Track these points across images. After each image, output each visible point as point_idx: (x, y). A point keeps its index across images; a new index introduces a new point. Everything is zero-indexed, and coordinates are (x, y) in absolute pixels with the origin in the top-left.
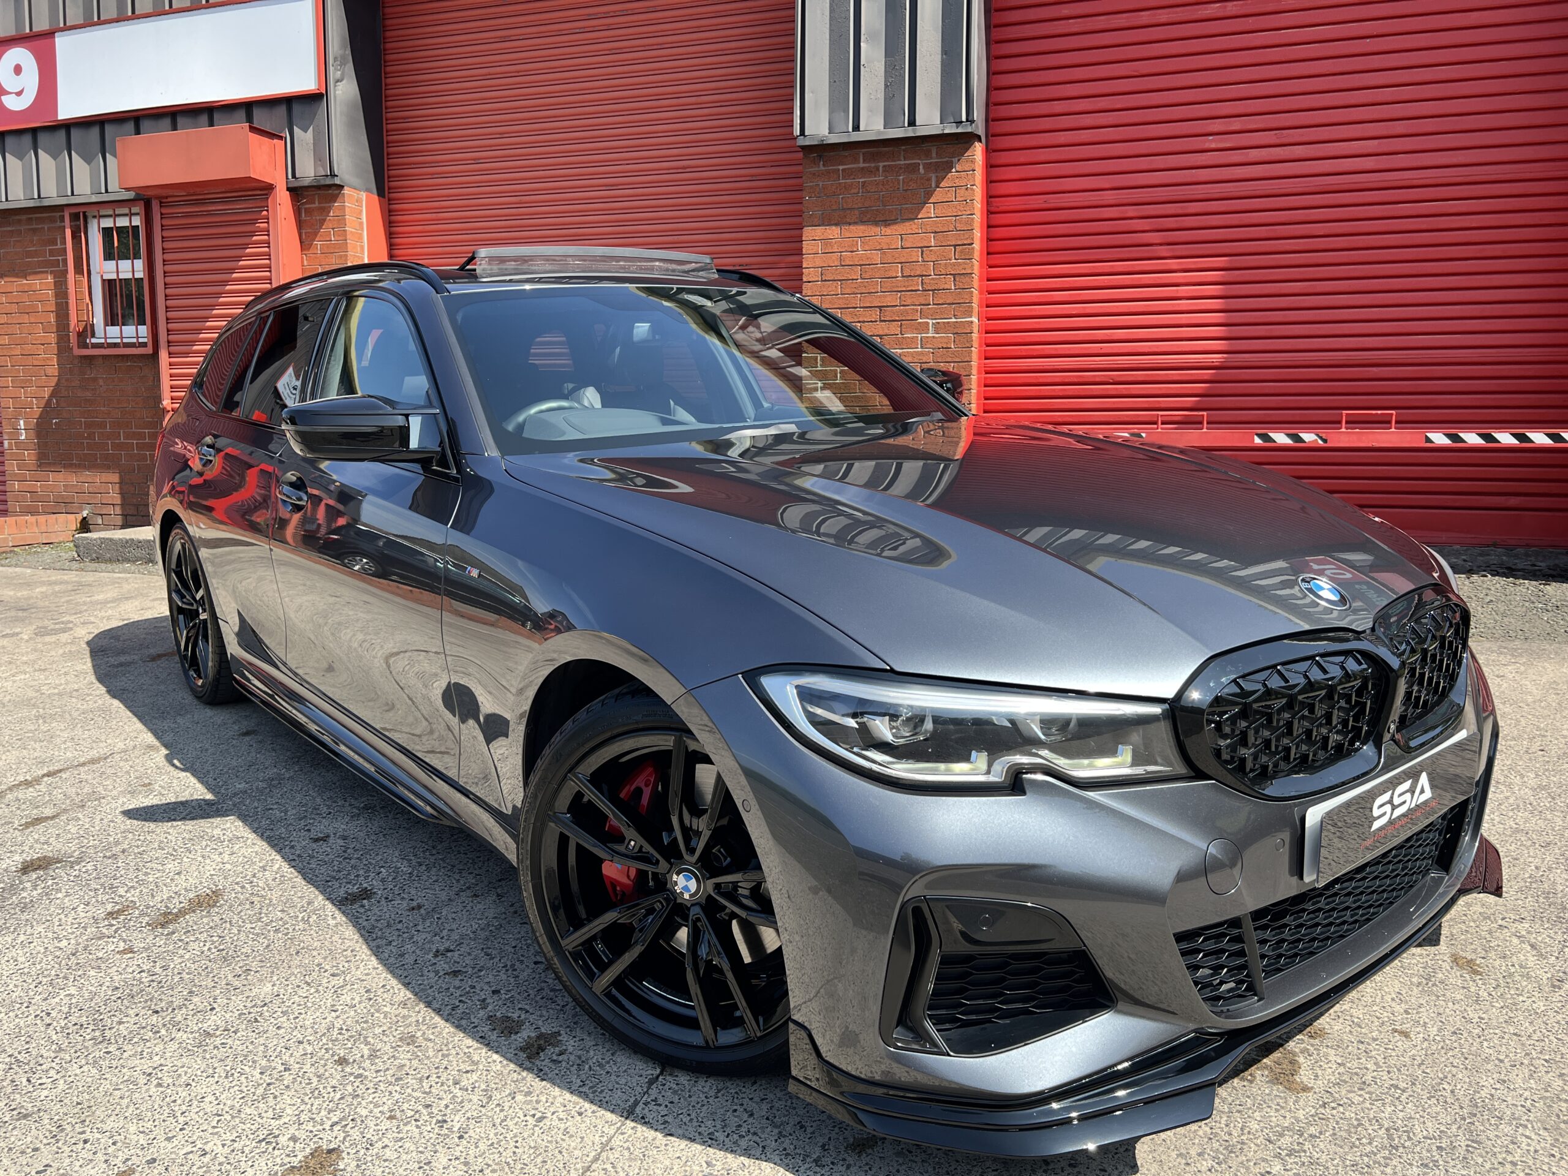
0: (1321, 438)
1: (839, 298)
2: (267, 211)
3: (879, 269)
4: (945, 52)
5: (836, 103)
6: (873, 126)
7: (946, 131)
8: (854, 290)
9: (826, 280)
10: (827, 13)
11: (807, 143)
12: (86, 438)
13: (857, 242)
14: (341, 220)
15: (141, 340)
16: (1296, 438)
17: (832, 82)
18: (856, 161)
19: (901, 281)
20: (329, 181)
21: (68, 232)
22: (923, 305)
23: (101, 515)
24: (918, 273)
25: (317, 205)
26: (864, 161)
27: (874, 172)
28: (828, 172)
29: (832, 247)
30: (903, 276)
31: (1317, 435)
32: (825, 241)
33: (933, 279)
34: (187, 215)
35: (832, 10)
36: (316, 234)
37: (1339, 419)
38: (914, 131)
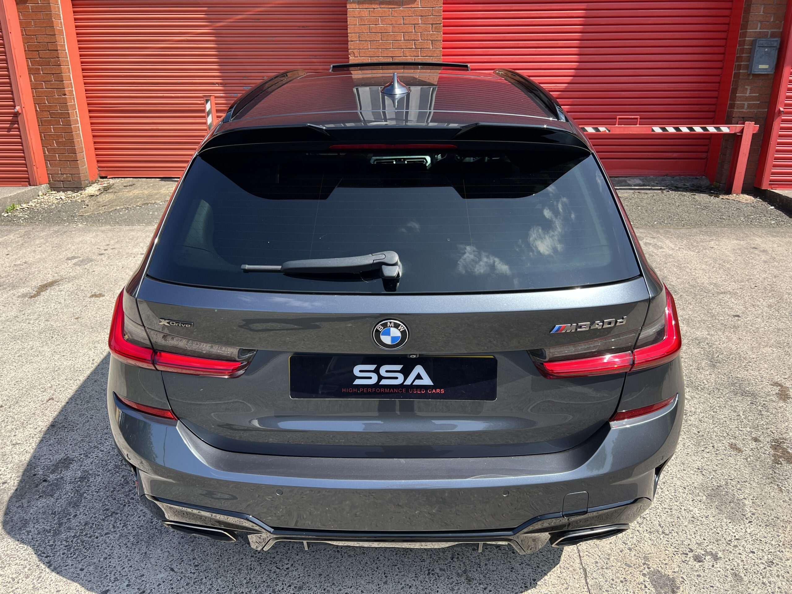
0: (608, 129)
1: (370, 51)
3: (391, 35)
8: (378, 47)
9: (361, 41)
13: (379, 19)
16: (597, 130)
19: (403, 43)
22: (416, 56)
24: (412, 38)
29: (364, 21)
30: (404, 40)
31: (606, 128)
32: (361, 18)
33: (420, 42)
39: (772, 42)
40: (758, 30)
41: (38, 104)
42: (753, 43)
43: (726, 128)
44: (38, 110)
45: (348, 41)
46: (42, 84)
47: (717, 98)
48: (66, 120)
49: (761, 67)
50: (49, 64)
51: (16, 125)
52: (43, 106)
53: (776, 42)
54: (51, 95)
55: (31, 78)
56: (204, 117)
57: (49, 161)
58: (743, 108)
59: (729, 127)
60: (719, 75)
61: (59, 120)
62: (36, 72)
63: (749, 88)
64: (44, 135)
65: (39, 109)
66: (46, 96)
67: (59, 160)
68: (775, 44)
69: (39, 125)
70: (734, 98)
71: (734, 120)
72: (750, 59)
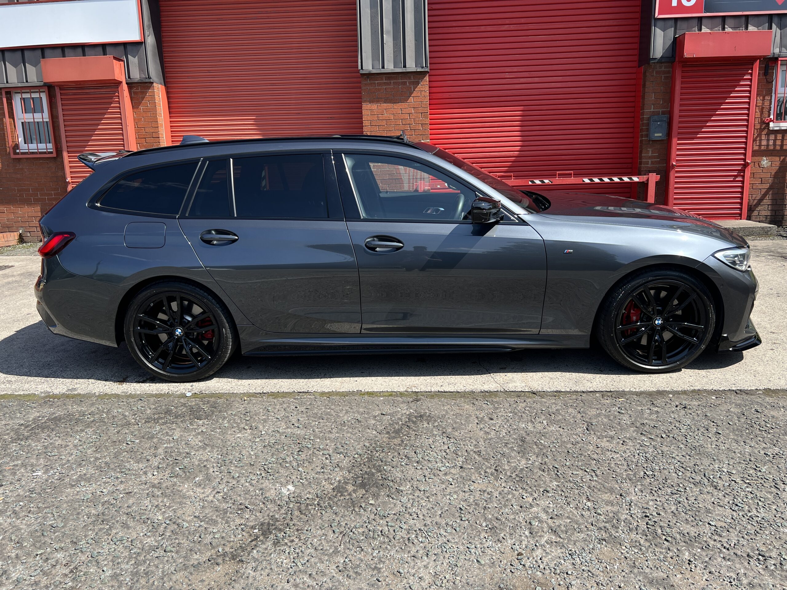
2: (118, 93)
4: (416, 40)
5: (374, 58)
6: (390, 67)
7: (418, 70)
10: (370, 22)
11: (364, 72)
12: (18, 197)
14: (153, 97)
15: (48, 150)
16: (542, 181)
17: (373, 49)
18: (382, 80)
20: (147, 80)
21: (5, 100)
23: (30, 232)
24: (408, 123)
25: (140, 90)
26: (385, 80)
27: (389, 84)
28: (371, 83)
29: (374, 113)
31: (549, 180)
32: (371, 110)
34: (75, 94)
35: (371, 21)
36: (140, 103)
37: (555, 174)
38: (406, 70)
39: (662, 118)
40: (652, 110)
42: (649, 119)
43: (636, 178)
45: (363, 126)
47: (632, 158)
49: (656, 135)
53: (665, 118)
58: (648, 164)
59: (638, 178)
60: (632, 143)
63: (650, 150)
68: (665, 119)
70: (641, 158)
71: (642, 173)
72: (648, 130)
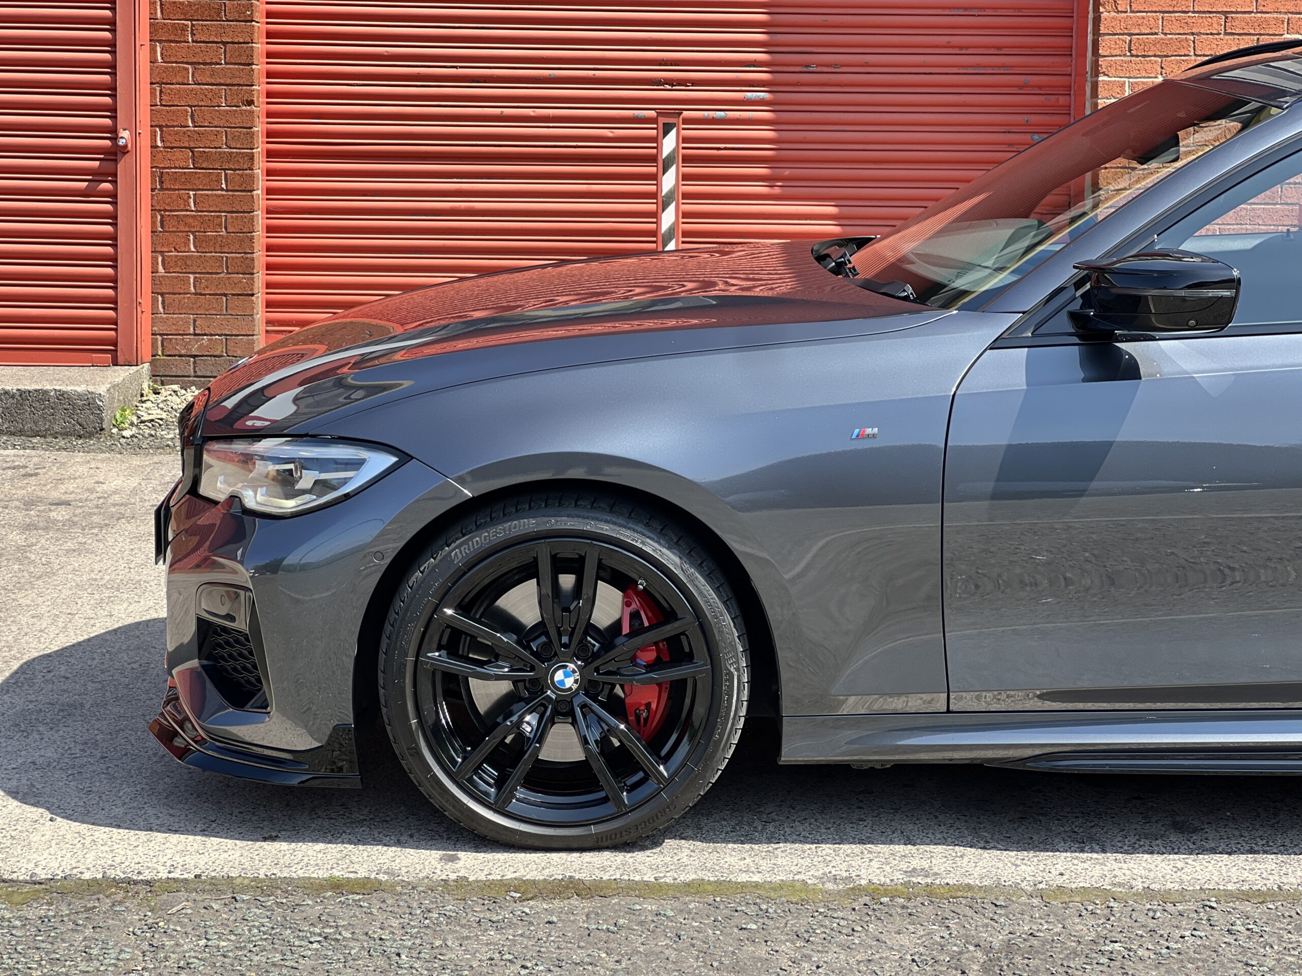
41: (161, 127)
44: (159, 144)
46: (187, 69)
48: (241, 176)
50: (219, 14)
51: (106, 186)
52: (177, 133)
54: (209, 102)
55: (156, 52)
56: (654, 177)
57: (162, 294)
61: (219, 175)
62: (172, 37)
64: (162, 216)
65: (162, 141)
66: (191, 106)
67: (196, 294)
69: (153, 190)
